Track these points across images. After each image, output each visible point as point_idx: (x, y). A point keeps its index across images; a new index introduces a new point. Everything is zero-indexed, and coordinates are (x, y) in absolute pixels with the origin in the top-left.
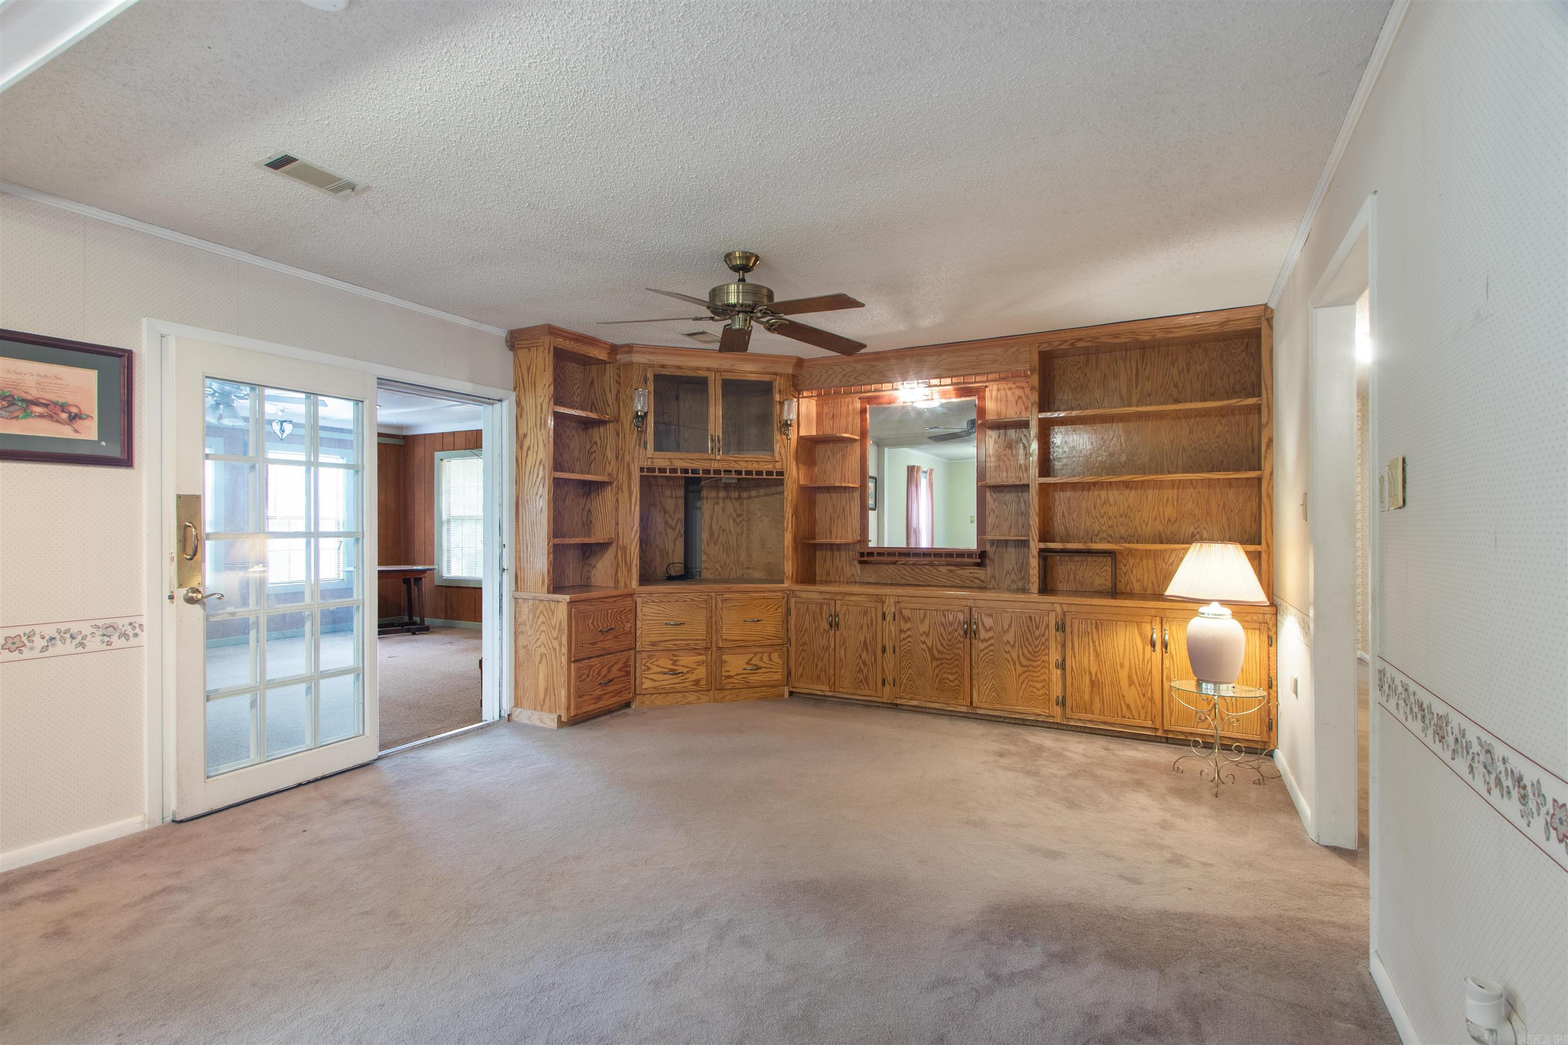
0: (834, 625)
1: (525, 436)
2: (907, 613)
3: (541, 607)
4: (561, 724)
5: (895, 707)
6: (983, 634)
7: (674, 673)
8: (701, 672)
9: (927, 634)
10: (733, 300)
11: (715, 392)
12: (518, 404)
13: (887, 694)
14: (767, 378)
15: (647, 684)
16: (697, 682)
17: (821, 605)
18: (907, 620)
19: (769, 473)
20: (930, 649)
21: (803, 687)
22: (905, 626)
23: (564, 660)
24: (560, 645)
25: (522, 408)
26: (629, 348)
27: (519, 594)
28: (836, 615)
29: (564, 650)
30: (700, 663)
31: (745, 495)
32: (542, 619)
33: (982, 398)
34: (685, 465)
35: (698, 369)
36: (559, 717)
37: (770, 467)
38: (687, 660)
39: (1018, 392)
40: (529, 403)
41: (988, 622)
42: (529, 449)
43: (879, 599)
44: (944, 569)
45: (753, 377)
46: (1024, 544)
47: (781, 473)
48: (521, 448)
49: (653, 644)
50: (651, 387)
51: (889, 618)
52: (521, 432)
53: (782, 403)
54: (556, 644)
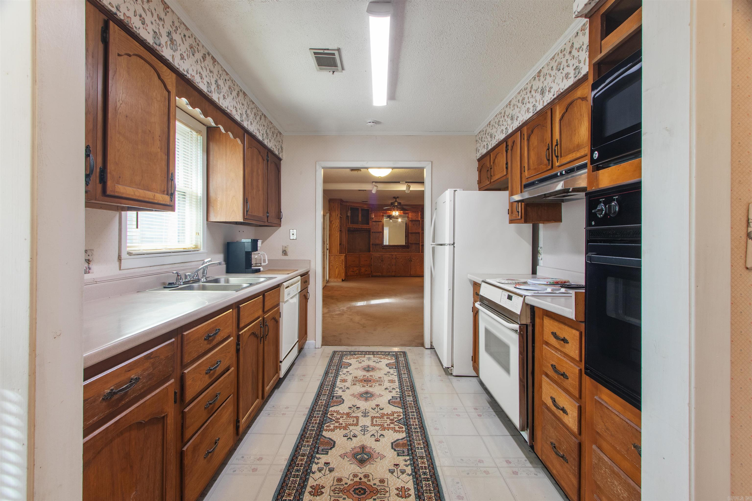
0: (382, 261)
1: (332, 221)
2: (398, 257)
3: (337, 257)
4: (343, 280)
5: (394, 276)
6: (413, 261)
7: (353, 272)
8: (357, 272)
9: (402, 261)
10: (396, 204)
11: (360, 212)
12: (330, 214)
13: (393, 274)
14: (368, 208)
15: (349, 274)
16: (357, 274)
17: (379, 257)
18: (398, 259)
19: (368, 229)
20: (403, 265)
21: (374, 274)
22: (398, 260)
23: (344, 267)
24: (342, 264)
25: (331, 215)
26: (347, 202)
27: (330, 254)
28: (382, 259)
29: (344, 265)
30: (357, 270)
31: (354, 233)
32: (337, 259)
33: (408, 215)
34: (355, 227)
35: (357, 206)
36: (342, 279)
37: (368, 227)
38: (355, 269)
39: (415, 214)
40: (334, 214)
41: (414, 258)
42: (333, 224)
43: (392, 255)
44: (400, 249)
45: (366, 208)
46: (419, 244)
47: (370, 229)
48: (331, 223)
49: (350, 265)
50: (350, 210)
51: (394, 259)
52: (331, 220)
53: (371, 214)
54: (341, 264)
